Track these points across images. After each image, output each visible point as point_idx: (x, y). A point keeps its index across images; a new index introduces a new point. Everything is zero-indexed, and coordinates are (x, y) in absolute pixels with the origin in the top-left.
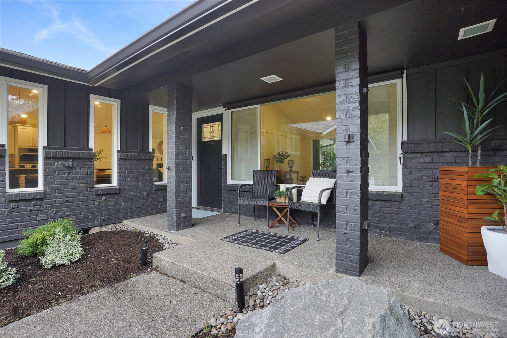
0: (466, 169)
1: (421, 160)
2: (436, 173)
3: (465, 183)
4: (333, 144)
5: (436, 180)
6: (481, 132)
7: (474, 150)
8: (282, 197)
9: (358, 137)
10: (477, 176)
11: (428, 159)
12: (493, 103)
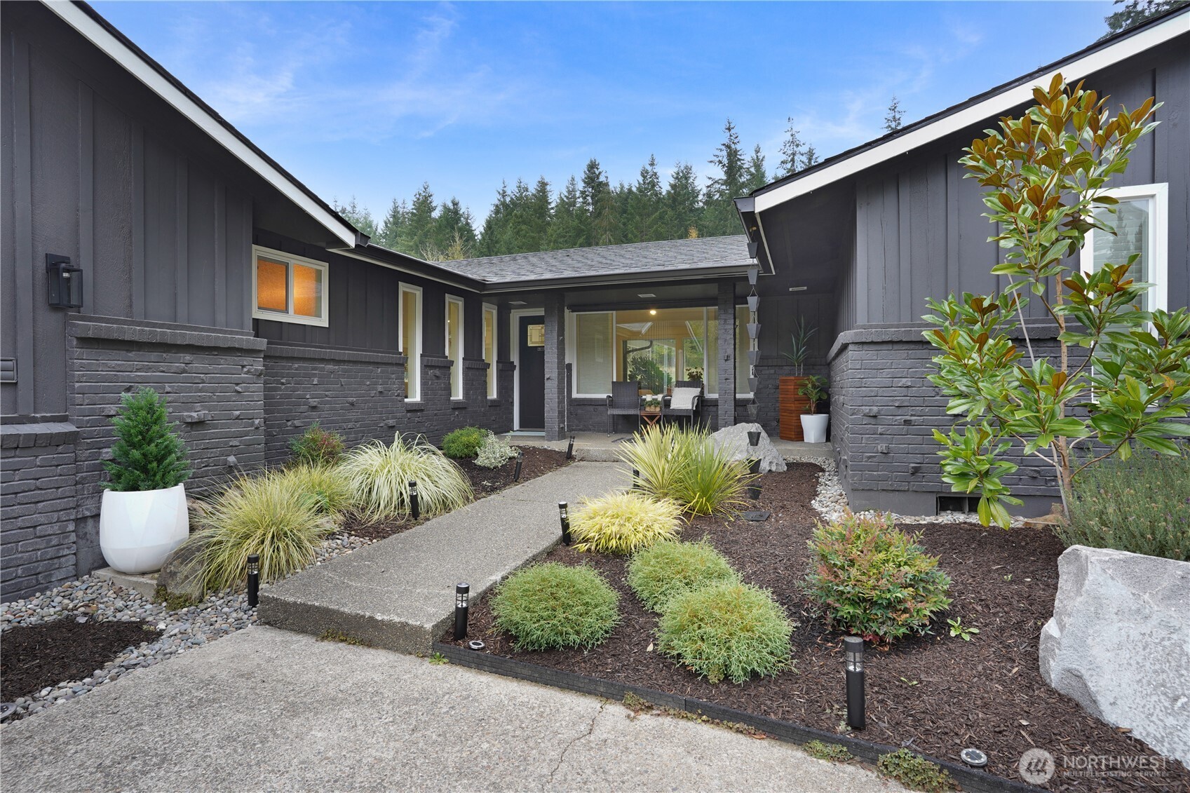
0: (793, 378)
1: (767, 372)
2: (778, 382)
3: (792, 387)
4: (648, 347)
5: (777, 388)
6: (803, 352)
7: (799, 366)
8: (653, 407)
9: (732, 357)
10: (798, 382)
11: (772, 371)
12: (809, 334)
